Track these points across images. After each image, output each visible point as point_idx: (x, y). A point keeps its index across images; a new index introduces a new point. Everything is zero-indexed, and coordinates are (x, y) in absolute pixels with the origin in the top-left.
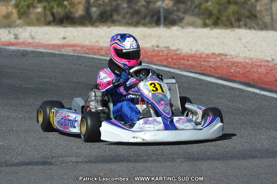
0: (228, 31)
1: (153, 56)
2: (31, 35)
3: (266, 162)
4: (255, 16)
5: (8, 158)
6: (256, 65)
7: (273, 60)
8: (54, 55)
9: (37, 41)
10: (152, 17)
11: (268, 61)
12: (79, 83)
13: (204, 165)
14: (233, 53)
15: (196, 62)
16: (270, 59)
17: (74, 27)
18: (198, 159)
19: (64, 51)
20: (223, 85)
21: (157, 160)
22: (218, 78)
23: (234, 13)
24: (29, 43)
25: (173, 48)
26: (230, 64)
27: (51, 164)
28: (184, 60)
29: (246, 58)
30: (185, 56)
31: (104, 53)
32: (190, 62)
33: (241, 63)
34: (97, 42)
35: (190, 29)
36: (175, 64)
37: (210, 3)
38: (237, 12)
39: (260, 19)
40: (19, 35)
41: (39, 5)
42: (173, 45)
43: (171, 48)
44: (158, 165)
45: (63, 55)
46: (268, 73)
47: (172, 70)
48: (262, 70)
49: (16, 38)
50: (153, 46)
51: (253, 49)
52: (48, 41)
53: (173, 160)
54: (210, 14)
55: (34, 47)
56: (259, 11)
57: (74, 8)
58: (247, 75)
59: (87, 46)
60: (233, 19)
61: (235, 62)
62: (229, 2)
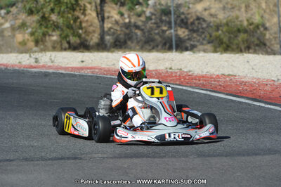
0: (237, 55)
1: (167, 77)
2: (51, 59)
3: (267, 158)
4: (265, 45)
5: (43, 154)
6: (262, 84)
7: (278, 80)
8: (74, 76)
9: (56, 64)
10: (165, 44)
11: (274, 81)
13: (214, 160)
14: (240, 75)
15: (206, 81)
16: (276, 79)
17: (91, 52)
18: (208, 156)
19: (82, 72)
20: (232, 100)
21: (173, 156)
22: (227, 94)
23: (243, 41)
24: (49, 67)
25: (186, 70)
26: (238, 83)
27: (81, 159)
28: (196, 79)
29: (253, 78)
30: (196, 76)
32: (201, 82)
33: (249, 82)
34: (114, 64)
35: (202, 54)
36: (187, 83)
37: (220, 32)
38: (247, 41)
39: (269, 47)
40: (39, 59)
41: (54, 33)
42: (186, 67)
43: (183, 70)
44: (174, 160)
45: (83, 76)
46: (273, 90)
47: (184, 88)
48: (267, 88)
49: (36, 62)
50: (166, 68)
51: (260, 71)
52: (67, 64)
53: (187, 156)
54: (221, 42)
55: (54, 69)
56: (268, 40)
57: (88, 36)
58: (254, 92)
59: (104, 68)
60: (243, 48)
61: (243, 82)
62: (239, 31)
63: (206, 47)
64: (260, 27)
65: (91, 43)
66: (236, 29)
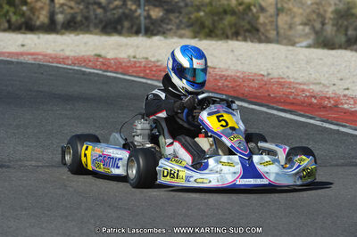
0: (220, 42)
1: (128, 67)
4: (258, 30)
6: (248, 79)
7: (269, 74)
8: (12, 63)
10: (132, 27)
11: (263, 75)
12: (41, 92)
14: (222, 66)
16: (265, 73)
17: (35, 34)
19: (22, 59)
23: (231, 26)
25: (153, 60)
26: (218, 77)
27: (8, 167)
29: (237, 71)
31: (70, 62)
33: (231, 76)
34: (63, 50)
35: (175, 40)
36: (154, 76)
37: (202, 13)
38: (235, 25)
39: (263, 34)
42: (154, 56)
43: (150, 59)
45: (21, 63)
46: (261, 87)
47: (149, 82)
48: (254, 84)
50: (129, 57)
51: (247, 62)
52: (4, 48)
54: (202, 26)
56: (261, 24)
57: (34, 14)
58: (237, 89)
60: (230, 33)
61: (224, 76)
62: (225, 12)
63: (183, 32)
64: (252, 7)
65: (38, 23)
66: (221, 10)
